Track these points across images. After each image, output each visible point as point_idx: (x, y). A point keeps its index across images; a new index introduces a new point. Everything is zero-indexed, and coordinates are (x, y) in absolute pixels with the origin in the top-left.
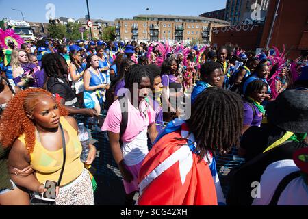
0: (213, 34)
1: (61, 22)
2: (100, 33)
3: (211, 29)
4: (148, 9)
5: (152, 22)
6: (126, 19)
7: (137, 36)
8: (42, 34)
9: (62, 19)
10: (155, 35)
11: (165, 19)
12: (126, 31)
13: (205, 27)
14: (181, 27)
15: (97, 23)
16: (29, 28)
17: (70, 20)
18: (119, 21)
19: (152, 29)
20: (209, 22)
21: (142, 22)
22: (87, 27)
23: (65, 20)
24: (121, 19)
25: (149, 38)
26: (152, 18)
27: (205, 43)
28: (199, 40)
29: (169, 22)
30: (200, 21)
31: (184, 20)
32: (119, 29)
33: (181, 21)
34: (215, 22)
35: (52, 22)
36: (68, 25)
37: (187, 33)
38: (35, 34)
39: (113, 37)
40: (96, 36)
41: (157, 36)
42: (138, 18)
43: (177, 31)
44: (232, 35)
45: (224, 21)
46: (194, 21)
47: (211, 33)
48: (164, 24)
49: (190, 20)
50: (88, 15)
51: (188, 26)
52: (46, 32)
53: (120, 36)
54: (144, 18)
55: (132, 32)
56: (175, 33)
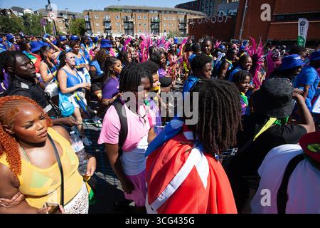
0: (190, 26)
1: (15, 13)
2: (66, 26)
3: (188, 21)
5: (126, 14)
6: (96, 11)
7: (110, 29)
10: (130, 28)
11: (140, 10)
12: (97, 25)
13: (182, 18)
14: (156, 19)
15: (61, 14)
17: (27, 11)
18: (88, 12)
19: (126, 22)
20: (185, 14)
21: (114, 14)
23: (20, 10)
24: (91, 10)
25: (124, 31)
26: (126, 10)
27: (182, 36)
28: (176, 33)
29: (143, 14)
30: (176, 12)
31: (160, 11)
32: (89, 22)
33: (156, 12)
34: (191, 14)
35: (2, 12)
36: (25, 17)
37: (164, 26)
39: (83, 31)
40: (62, 29)
41: (133, 29)
42: (109, 10)
43: (153, 23)
44: (208, 27)
45: (200, 13)
46: (170, 12)
47: (187, 25)
48: (139, 16)
49: (166, 12)
51: (165, 18)
53: (90, 29)
54: (117, 9)
55: (104, 25)
56: (151, 26)
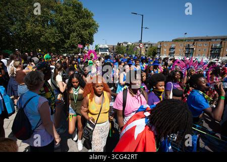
1: (124, 44)
2: (146, 50)
4: (186, 34)
5: (188, 43)
6: (166, 42)
7: (174, 53)
8: (112, 51)
9: (124, 43)
10: (190, 52)
11: (202, 40)
12: (165, 50)
15: (145, 44)
16: (108, 48)
17: (129, 43)
18: (161, 43)
21: (179, 43)
22: (138, 47)
23: (126, 43)
24: (163, 42)
25: (184, 54)
26: (189, 40)
29: (205, 42)
31: (224, 39)
32: (160, 48)
33: (219, 40)
35: (119, 44)
36: (127, 46)
37: (226, 51)
38: (109, 51)
39: (154, 54)
40: (143, 53)
41: (192, 53)
42: (176, 40)
43: (213, 49)
48: (200, 44)
50: (141, 40)
52: (115, 50)
53: (160, 53)
54: (182, 40)
55: (170, 50)
56: (211, 51)
